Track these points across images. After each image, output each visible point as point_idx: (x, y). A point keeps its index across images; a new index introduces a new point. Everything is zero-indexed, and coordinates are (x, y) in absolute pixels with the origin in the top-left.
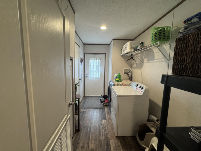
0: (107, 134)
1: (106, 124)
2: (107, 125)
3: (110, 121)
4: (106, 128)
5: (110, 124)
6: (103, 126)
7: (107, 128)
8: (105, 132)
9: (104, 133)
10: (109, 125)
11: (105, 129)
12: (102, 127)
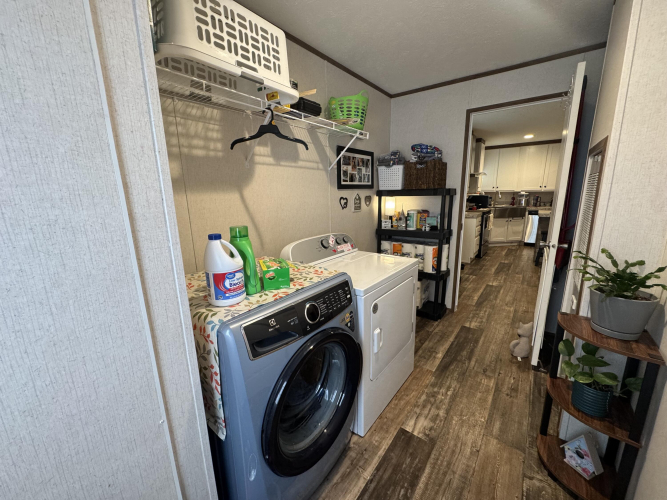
0: (433, 385)
1: (418, 410)
2: (416, 405)
3: (390, 415)
4: (427, 402)
5: (402, 402)
6: (433, 410)
7: (424, 397)
8: (436, 390)
9: (443, 390)
10: (407, 403)
11: (432, 400)
12: (438, 408)
